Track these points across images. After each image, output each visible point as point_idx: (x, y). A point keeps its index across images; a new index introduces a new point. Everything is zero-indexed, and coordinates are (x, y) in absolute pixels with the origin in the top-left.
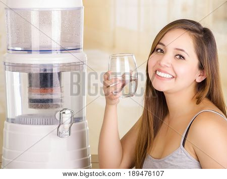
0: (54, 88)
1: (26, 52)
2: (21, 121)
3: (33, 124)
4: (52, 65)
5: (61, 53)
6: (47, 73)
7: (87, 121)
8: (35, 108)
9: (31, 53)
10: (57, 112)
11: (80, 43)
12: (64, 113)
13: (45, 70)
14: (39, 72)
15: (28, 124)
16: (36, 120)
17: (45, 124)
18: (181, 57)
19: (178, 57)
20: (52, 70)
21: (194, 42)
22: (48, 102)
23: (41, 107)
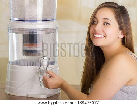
0: (38, 43)
1: (22, 21)
2: (18, 63)
3: (25, 65)
4: (37, 30)
5: (43, 22)
6: (34, 35)
7: (58, 64)
8: (26, 55)
9: (24, 22)
10: (39, 58)
11: (54, 16)
12: (44, 59)
13: (33, 33)
14: (29, 34)
15: (22, 65)
16: (27, 63)
17: (32, 66)
18: (108, 24)
19: (106, 24)
20: (37, 33)
21: (114, 14)
22: (34, 52)
23: (30, 55)
